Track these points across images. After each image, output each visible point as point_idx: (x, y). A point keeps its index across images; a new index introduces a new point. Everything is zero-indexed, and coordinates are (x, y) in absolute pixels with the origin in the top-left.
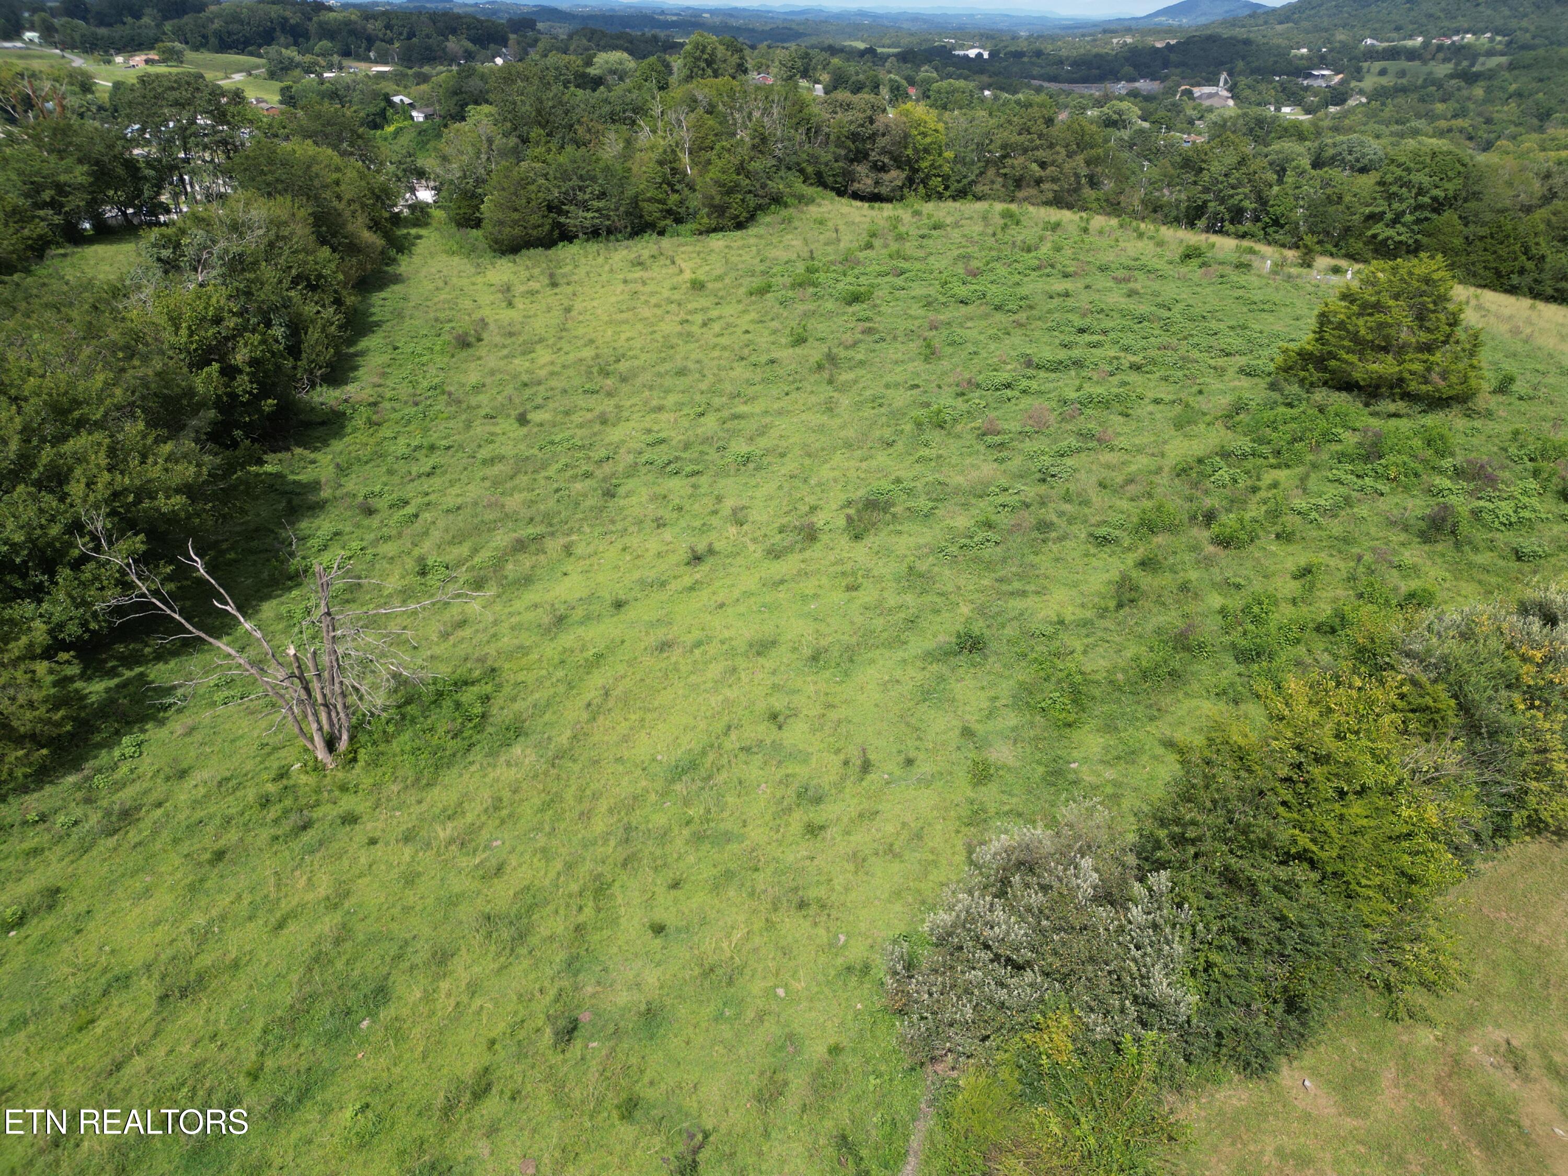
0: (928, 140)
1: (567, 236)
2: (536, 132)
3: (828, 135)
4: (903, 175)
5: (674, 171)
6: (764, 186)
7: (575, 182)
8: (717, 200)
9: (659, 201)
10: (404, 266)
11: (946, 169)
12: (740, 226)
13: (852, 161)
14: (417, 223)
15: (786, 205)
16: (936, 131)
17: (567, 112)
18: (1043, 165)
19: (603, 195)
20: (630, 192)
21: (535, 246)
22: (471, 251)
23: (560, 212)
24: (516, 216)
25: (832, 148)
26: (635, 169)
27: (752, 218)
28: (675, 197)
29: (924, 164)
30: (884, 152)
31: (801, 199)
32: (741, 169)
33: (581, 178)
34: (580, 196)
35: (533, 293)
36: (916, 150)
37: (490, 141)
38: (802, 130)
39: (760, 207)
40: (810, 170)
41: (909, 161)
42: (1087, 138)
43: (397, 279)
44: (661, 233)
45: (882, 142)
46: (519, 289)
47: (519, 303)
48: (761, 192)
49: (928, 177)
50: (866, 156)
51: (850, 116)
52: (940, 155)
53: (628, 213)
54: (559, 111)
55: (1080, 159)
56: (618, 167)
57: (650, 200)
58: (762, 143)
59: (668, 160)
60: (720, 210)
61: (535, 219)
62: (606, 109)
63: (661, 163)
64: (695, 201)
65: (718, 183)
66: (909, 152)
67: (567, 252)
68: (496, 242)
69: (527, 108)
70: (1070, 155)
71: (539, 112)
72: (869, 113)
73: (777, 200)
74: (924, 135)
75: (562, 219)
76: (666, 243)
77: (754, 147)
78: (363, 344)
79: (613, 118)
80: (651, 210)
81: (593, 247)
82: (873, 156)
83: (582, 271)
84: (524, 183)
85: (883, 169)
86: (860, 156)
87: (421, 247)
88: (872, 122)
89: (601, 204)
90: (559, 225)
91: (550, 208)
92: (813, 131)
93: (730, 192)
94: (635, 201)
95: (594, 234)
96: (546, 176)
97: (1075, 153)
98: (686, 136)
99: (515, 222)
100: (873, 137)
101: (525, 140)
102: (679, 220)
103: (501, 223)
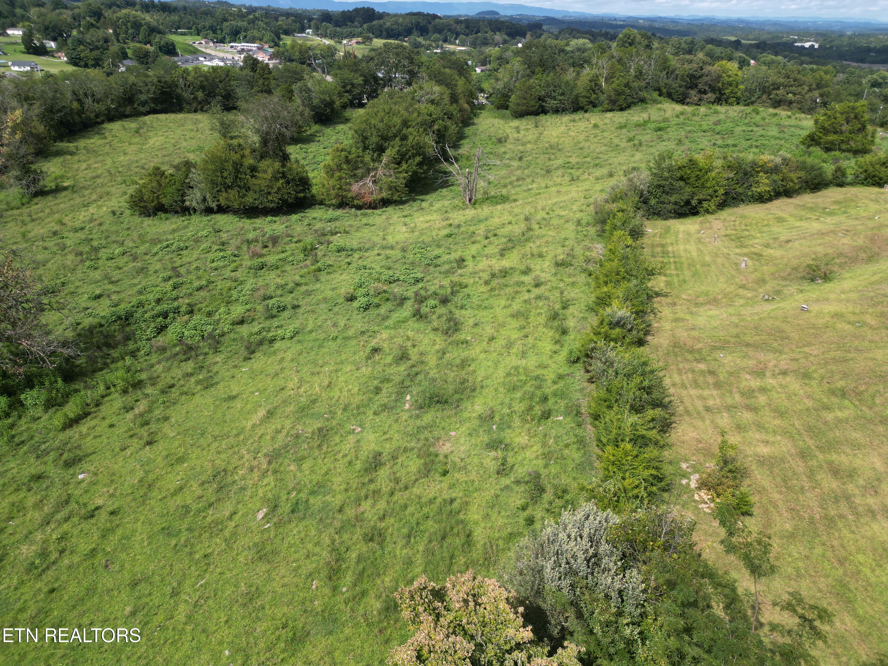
0: (731, 79)
1: (544, 111)
2: (539, 69)
3: (677, 75)
4: (714, 96)
5: (596, 85)
6: (637, 94)
7: (552, 88)
8: (613, 98)
9: (587, 97)
10: (476, 120)
11: (739, 94)
12: (622, 110)
13: (688, 88)
14: (479, 109)
15: (646, 103)
16: (736, 75)
17: (553, 61)
18: (795, 94)
19: (563, 94)
20: (575, 92)
21: (531, 114)
22: (503, 117)
23: (543, 101)
24: (525, 101)
25: (678, 81)
26: (579, 83)
27: (629, 107)
28: (594, 96)
29: (727, 91)
30: (706, 84)
31: (655, 102)
32: (627, 85)
33: (555, 86)
34: (553, 94)
35: (528, 129)
36: (723, 84)
37: (518, 72)
38: (665, 72)
39: (634, 103)
40: (664, 91)
41: (720, 90)
42: (823, 82)
43: (473, 124)
44: (586, 111)
45: (705, 79)
46: (522, 127)
47: (522, 132)
48: (635, 96)
49: (728, 98)
50: (696, 86)
51: (690, 66)
52: (737, 87)
53: (573, 102)
54: (550, 60)
55: (816, 93)
56: (572, 82)
57: (583, 97)
58: (639, 75)
59: (594, 80)
60: (613, 102)
61: (532, 103)
62: (571, 61)
63: (591, 81)
64: (603, 98)
65: (614, 90)
66: (720, 85)
67: (542, 118)
68: (514, 112)
69: (536, 59)
70: (810, 90)
71: (541, 60)
72: (701, 65)
73: (643, 101)
74: (729, 76)
75: (544, 104)
76: (587, 115)
77: (636, 76)
78: (462, 142)
79: (573, 65)
80: (583, 101)
81: (554, 116)
82: (700, 86)
83: (549, 123)
84: (530, 88)
85: (705, 92)
86: (693, 86)
87: (482, 116)
88: (702, 69)
89: (562, 98)
90: (542, 107)
91: (539, 99)
92: (670, 72)
93: (619, 94)
94: (577, 97)
95: (556, 111)
96: (540, 85)
97: (814, 89)
98: (605, 72)
99: (524, 104)
100: (701, 77)
101: (533, 73)
102: (595, 106)
103: (518, 105)
